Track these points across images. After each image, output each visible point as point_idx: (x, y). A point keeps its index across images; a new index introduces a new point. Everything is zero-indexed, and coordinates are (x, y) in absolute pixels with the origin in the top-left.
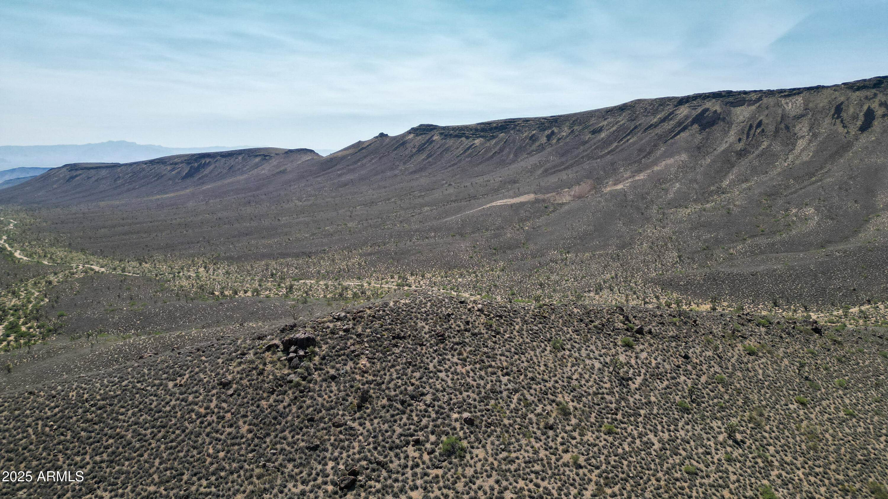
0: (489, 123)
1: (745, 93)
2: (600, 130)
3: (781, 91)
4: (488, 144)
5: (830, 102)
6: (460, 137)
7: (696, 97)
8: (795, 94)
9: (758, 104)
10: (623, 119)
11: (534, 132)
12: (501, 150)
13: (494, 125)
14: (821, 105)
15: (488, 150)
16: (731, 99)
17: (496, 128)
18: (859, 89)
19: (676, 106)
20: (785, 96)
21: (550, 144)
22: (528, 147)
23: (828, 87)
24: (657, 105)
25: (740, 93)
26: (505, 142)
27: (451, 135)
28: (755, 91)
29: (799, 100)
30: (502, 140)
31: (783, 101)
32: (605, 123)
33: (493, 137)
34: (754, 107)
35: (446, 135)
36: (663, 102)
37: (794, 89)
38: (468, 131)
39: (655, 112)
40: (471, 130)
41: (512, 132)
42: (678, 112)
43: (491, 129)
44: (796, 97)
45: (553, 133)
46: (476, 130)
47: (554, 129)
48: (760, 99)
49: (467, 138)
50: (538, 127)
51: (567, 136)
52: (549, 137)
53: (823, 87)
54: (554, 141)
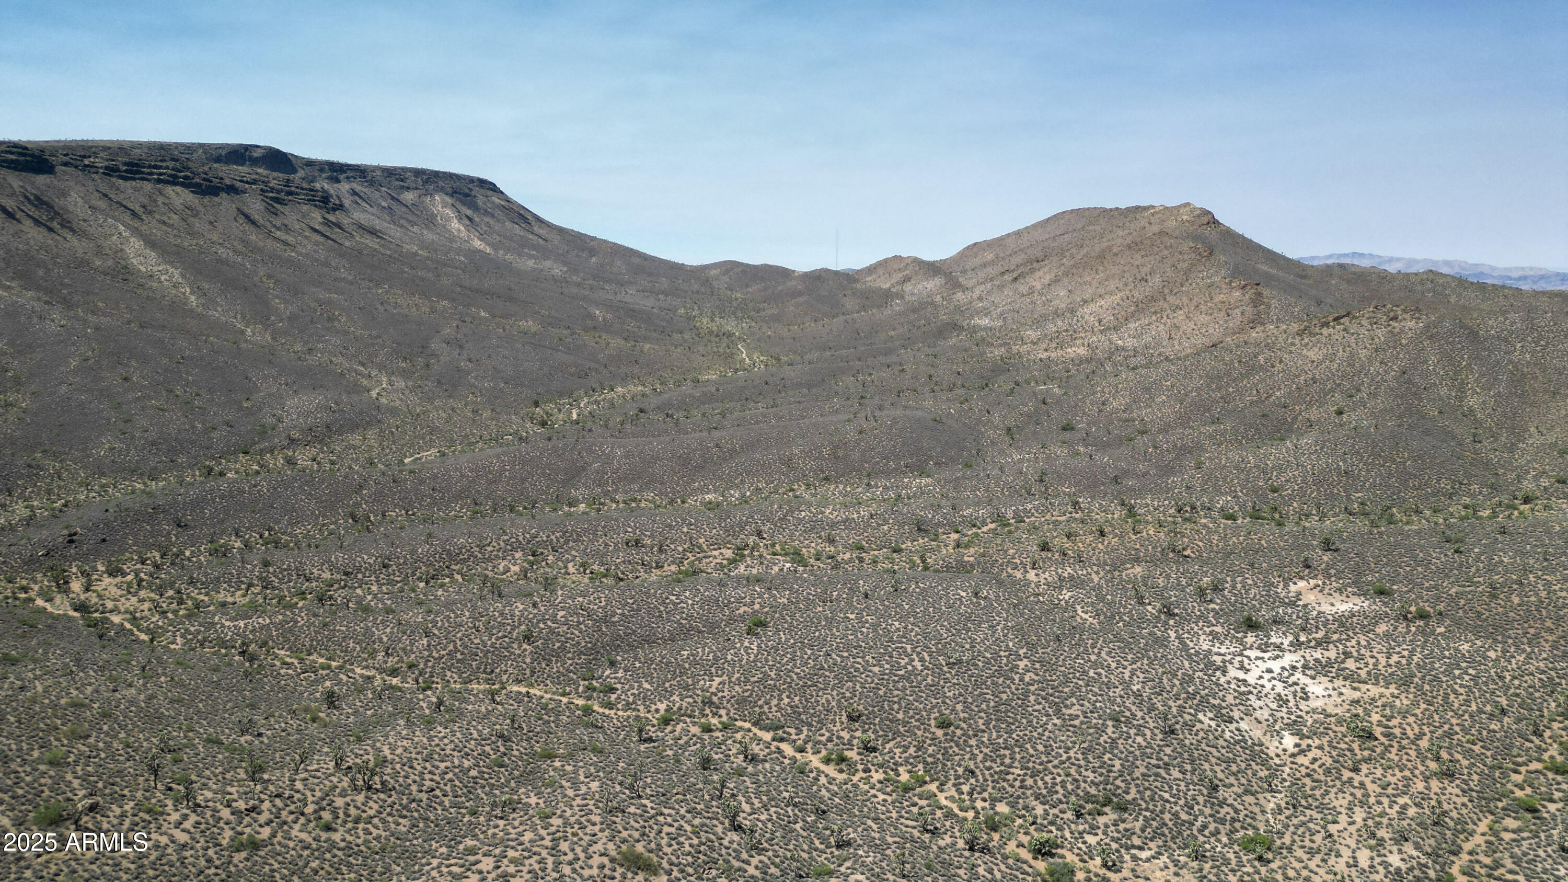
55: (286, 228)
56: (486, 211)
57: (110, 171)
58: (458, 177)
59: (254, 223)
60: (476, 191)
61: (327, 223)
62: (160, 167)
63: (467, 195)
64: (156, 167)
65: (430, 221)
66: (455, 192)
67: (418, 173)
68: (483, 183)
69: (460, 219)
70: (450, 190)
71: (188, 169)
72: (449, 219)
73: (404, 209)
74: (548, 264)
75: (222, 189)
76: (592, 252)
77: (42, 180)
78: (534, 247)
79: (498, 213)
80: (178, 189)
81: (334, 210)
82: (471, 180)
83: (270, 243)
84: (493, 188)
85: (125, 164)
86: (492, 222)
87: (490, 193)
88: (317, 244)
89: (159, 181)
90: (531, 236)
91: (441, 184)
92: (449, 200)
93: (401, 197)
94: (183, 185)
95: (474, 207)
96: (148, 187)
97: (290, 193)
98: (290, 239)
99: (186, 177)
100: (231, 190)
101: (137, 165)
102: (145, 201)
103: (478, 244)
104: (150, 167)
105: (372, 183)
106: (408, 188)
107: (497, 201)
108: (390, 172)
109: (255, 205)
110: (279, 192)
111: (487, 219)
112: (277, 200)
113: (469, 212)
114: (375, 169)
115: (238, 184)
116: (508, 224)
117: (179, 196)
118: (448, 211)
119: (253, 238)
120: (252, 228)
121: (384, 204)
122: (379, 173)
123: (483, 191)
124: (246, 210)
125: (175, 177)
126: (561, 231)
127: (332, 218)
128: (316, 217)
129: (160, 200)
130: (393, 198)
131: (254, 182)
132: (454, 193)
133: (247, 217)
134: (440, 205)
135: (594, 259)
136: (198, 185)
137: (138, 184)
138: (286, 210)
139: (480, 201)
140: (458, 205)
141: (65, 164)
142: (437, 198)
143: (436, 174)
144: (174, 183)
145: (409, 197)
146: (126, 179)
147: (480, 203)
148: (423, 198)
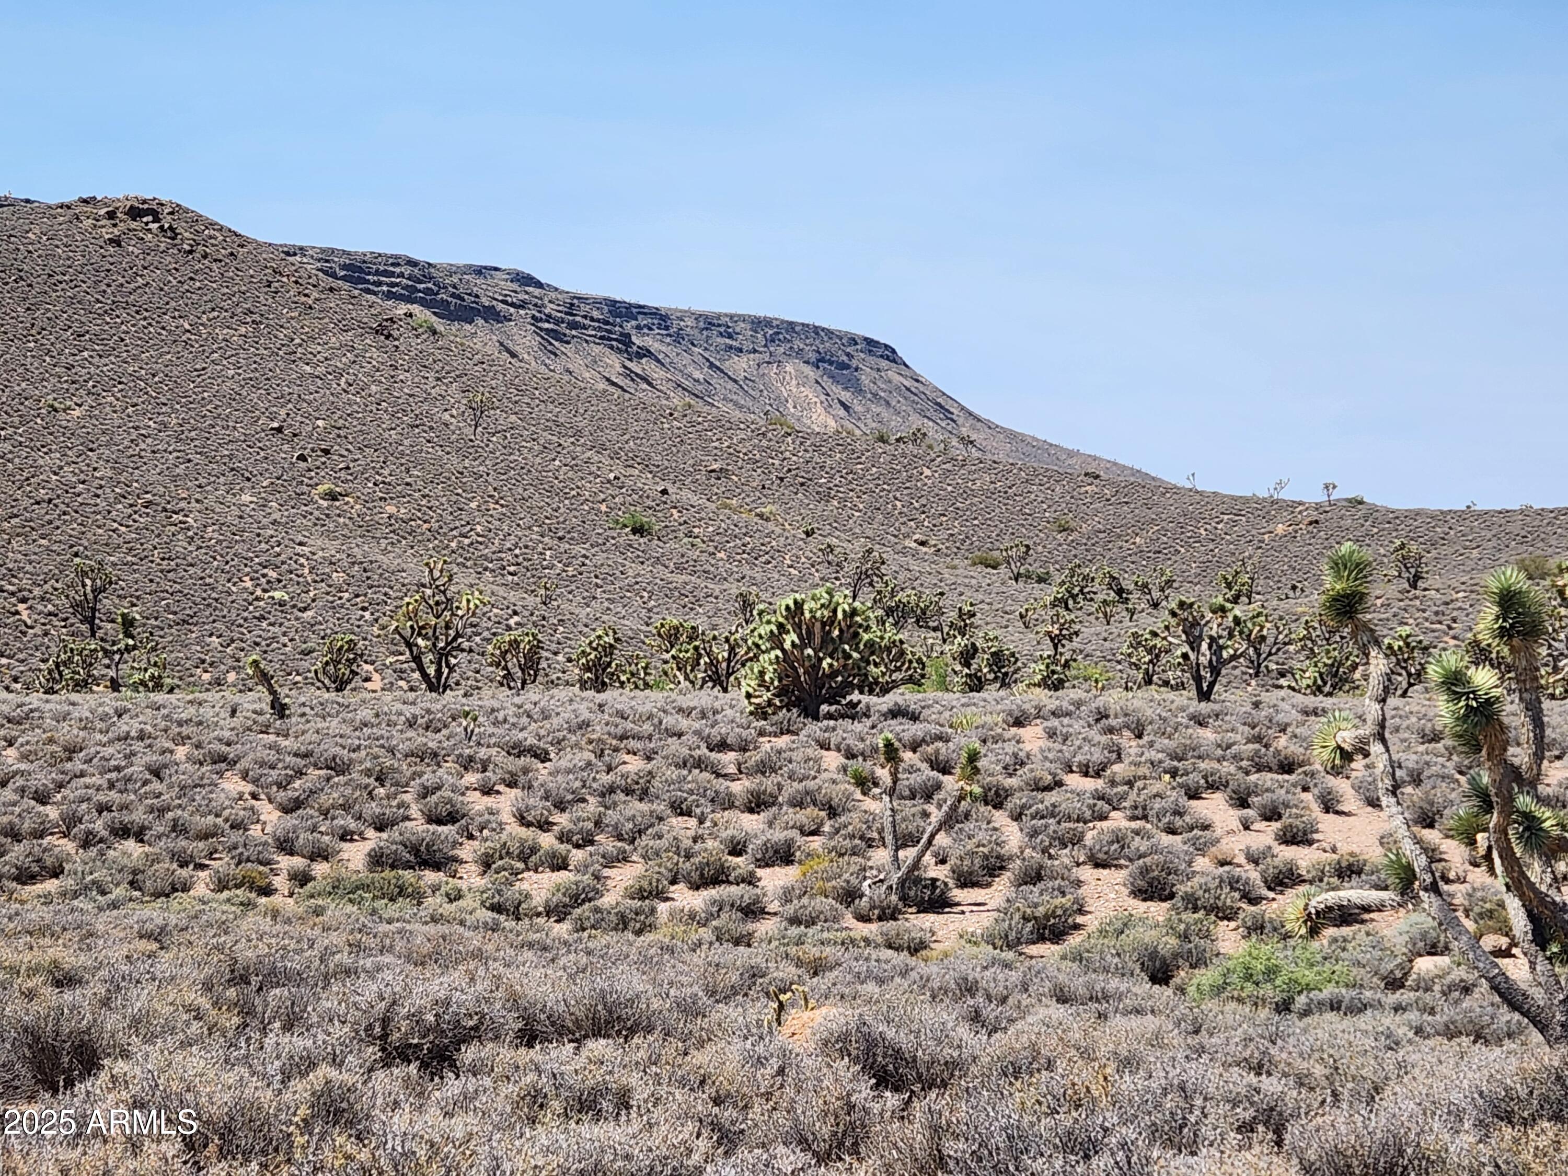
56: (875, 395)
58: (829, 333)
60: (860, 358)
61: (629, 374)
62: (392, 274)
63: (844, 366)
64: (386, 274)
65: (777, 404)
66: (822, 360)
67: (758, 323)
68: (871, 346)
69: (828, 406)
70: (813, 357)
71: (430, 278)
72: (809, 405)
73: (730, 385)
75: (478, 313)
79: (895, 398)
81: (639, 356)
82: (852, 340)
84: (890, 354)
85: (344, 267)
87: (884, 364)
89: (390, 295)
91: (798, 344)
92: (808, 370)
93: (726, 366)
94: (424, 303)
95: (856, 388)
97: (573, 326)
99: (427, 291)
100: (491, 315)
101: (360, 270)
104: (377, 273)
105: (678, 338)
106: (739, 350)
107: (897, 379)
108: (709, 322)
109: (524, 339)
110: (558, 322)
111: (875, 409)
112: (556, 335)
113: (846, 396)
114: (682, 315)
115: (500, 306)
118: (809, 393)
121: (697, 375)
122: (690, 322)
123: (872, 360)
124: (510, 345)
125: (412, 289)
127: (635, 367)
128: (613, 363)
130: (712, 366)
131: (522, 305)
132: (820, 361)
134: (795, 381)
136: (445, 304)
138: (567, 349)
139: (866, 377)
140: (827, 382)
142: (789, 368)
143: (791, 326)
144: (410, 300)
145: (740, 365)
147: (865, 380)
148: (764, 369)
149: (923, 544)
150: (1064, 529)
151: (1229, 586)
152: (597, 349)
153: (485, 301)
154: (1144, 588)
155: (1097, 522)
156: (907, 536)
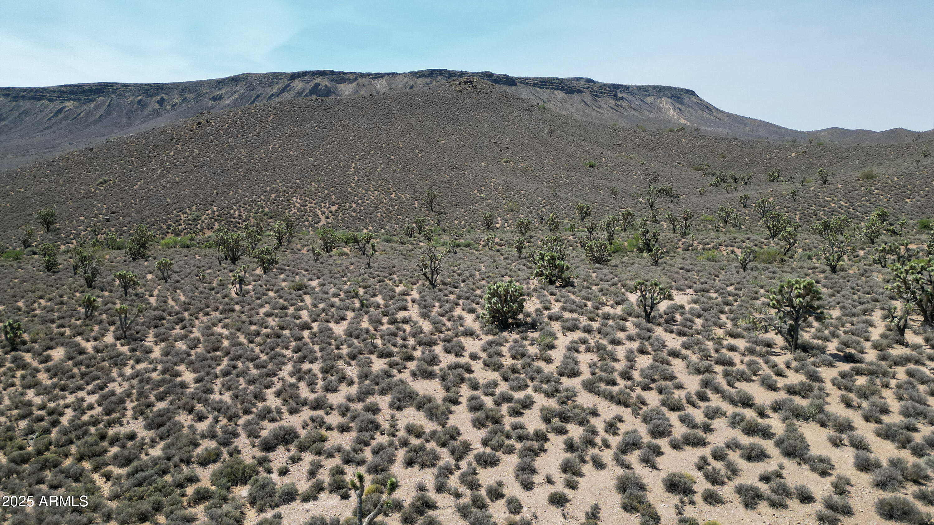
0: (79, 86)
1: (344, 73)
2: (220, 98)
3: (370, 74)
4: (85, 107)
5: (405, 85)
6: (40, 99)
7: (305, 74)
8: (379, 77)
9: (356, 83)
10: (241, 89)
11: (140, 97)
12: (108, 113)
13: (87, 88)
14: (400, 86)
15: (89, 113)
16: (334, 77)
17: (90, 91)
18: (420, 76)
19: (290, 80)
20: (374, 78)
21: (165, 110)
22: (139, 112)
23: (399, 74)
24: (271, 79)
25: (340, 73)
26: (109, 105)
27: (23, 97)
28: (351, 73)
29: (384, 81)
30: (103, 103)
31: (373, 82)
32: (223, 91)
33: (90, 101)
34: (354, 85)
35: (15, 97)
36: (276, 76)
37: (378, 74)
38: (48, 93)
39: (271, 85)
40: (54, 92)
41: (112, 96)
42: (292, 85)
43: (84, 92)
44: (381, 80)
45: (162, 99)
46: (62, 92)
47: (162, 95)
48: (356, 79)
49: (51, 100)
50: (144, 93)
51: (181, 103)
52: (161, 102)
53: (397, 74)
54: (169, 107)
55: (600, 107)
56: (688, 105)
57: (535, 85)
58: (675, 88)
59: (587, 105)
60: (684, 95)
61: (617, 105)
63: (679, 98)
65: (660, 110)
67: (655, 87)
68: (687, 91)
69: (674, 110)
70: (670, 95)
71: (563, 83)
72: (669, 110)
73: (646, 105)
74: (720, 129)
75: (575, 91)
76: (746, 125)
77: (514, 88)
78: (713, 123)
79: (694, 106)
80: (559, 91)
81: (619, 100)
82: (682, 90)
83: (594, 113)
84: (693, 93)
85: (541, 82)
86: (691, 110)
87: (691, 96)
88: (613, 113)
89: (552, 88)
90: (712, 117)
91: (666, 92)
92: (669, 100)
93: (645, 100)
94: (561, 90)
95: (682, 103)
96: (548, 91)
97: (602, 93)
98: (602, 111)
99: (562, 87)
100: (579, 91)
102: (547, 96)
103: (683, 121)
105: (632, 93)
106: (649, 95)
107: (695, 100)
108: (641, 88)
109: (588, 97)
110: (597, 92)
111: (688, 109)
112: (596, 96)
113: (680, 106)
114: (633, 87)
115: (581, 89)
116: (700, 112)
117: (560, 94)
118: (669, 106)
119: (587, 111)
120: (587, 107)
121: (637, 103)
122: (635, 88)
123: (687, 95)
124: (584, 100)
125: (558, 86)
126: (729, 115)
127: (618, 103)
128: (612, 102)
129: (553, 96)
130: (641, 100)
131: (588, 88)
132: (672, 97)
133: (585, 102)
134: (665, 103)
135: (747, 128)
136: (567, 90)
137: (545, 90)
138: (600, 99)
139: (686, 100)
140: (674, 103)
141: (520, 83)
142: (663, 99)
143: (664, 88)
144: (557, 89)
145: (649, 99)
146: (540, 88)
147: (685, 101)
148: (656, 100)
149: (679, 163)
150: (724, 157)
151: (771, 176)
152: (608, 99)
153: (578, 88)
154: (743, 179)
155: (735, 154)
156: (675, 161)
